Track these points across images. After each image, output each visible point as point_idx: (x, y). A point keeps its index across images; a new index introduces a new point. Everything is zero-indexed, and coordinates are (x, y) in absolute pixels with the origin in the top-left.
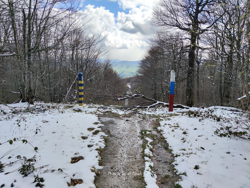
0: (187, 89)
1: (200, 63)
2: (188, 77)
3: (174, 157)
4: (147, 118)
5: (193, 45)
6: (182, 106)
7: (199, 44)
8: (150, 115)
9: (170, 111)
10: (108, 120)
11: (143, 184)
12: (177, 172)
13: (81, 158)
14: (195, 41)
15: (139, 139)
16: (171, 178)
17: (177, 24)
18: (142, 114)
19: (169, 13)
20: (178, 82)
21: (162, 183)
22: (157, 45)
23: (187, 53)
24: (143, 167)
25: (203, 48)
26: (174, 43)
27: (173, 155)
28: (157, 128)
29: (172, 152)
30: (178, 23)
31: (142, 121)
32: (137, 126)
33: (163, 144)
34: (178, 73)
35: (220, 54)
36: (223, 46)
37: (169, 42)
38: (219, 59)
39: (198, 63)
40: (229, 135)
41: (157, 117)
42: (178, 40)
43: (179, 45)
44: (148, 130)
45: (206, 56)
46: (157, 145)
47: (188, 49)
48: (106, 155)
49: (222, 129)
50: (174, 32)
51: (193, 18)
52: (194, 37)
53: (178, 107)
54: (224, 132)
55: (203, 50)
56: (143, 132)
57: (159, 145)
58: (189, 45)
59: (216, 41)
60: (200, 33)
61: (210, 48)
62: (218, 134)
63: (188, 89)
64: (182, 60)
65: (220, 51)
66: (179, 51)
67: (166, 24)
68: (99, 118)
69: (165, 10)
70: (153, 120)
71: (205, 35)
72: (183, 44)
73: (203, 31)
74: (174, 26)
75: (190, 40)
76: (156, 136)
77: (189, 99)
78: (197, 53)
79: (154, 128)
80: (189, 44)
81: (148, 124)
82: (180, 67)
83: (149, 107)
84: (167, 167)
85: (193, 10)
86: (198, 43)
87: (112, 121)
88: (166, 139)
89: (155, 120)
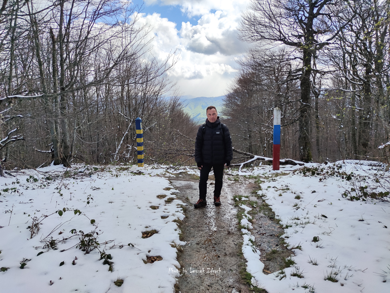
0: (300, 136)
1: (319, 95)
2: (301, 118)
3: (283, 229)
4: (241, 180)
5: (307, 68)
6: (292, 161)
7: (317, 65)
8: (245, 176)
9: (274, 169)
10: (183, 184)
11: (242, 260)
12: (288, 246)
13: (155, 232)
14: (310, 61)
15: (231, 207)
16: (279, 253)
17: (280, 36)
18: (233, 175)
19: (267, 20)
20: (286, 125)
21: (268, 260)
22: (250, 71)
23: (298, 80)
24: (241, 241)
25: (323, 72)
26: (277, 66)
27: (281, 226)
28: (257, 193)
29: (280, 222)
30: (282, 36)
31: (234, 185)
32: (226, 191)
33: (267, 213)
34: (285, 113)
35: (351, 79)
36: (354, 67)
37: (270, 65)
38: (349, 88)
39: (317, 95)
40: (363, 197)
41: (255, 178)
42: (283, 61)
43: (285, 69)
44: (243, 195)
45: (329, 83)
46: (259, 214)
47: (299, 75)
48: (187, 228)
49: (353, 190)
50: (277, 50)
51: (305, 27)
52: (308, 56)
53: (287, 163)
54: (357, 195)
55: (323, 75)
56: (237, 198)
57: (262, 214)
58: (300, 69)
59: (344, 60)
60: (316, 49)
61: (335, 71)
62: (348, 197)
63: (302, 136)
64: (291, 91)
65: (351, 74)
66: (285, 77)
67: (263, 37)
68: (171, 182)
69: (261, 16)
70: (250, 183)
71: (326, 51)
72: (291, 67)
73: (322, 45)
74: (276, 40)
75: (302, 60)
76: (256, 203)
77: (304, 151)
78: (314, 80)
79: (253, 193)
80: (301, 66)
81: (243, 188)
82: (288, 103)
83: (242, 164)
84: (273, 241)
85: (304, 15)
86: (315, 64)
87: (190, 185)
88: (270, 207)
89: (253, 182)
